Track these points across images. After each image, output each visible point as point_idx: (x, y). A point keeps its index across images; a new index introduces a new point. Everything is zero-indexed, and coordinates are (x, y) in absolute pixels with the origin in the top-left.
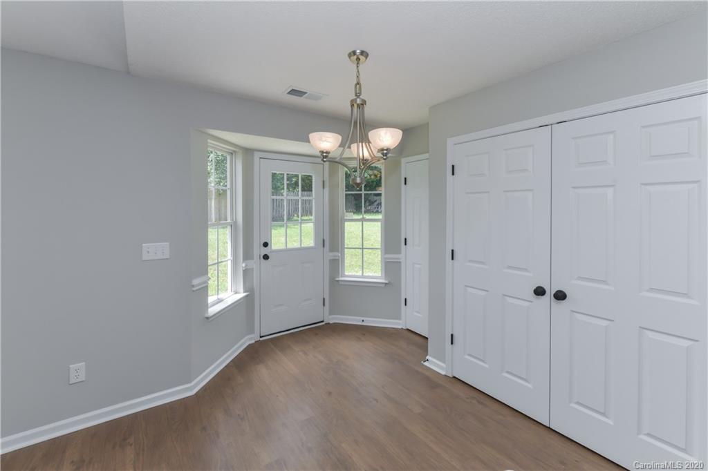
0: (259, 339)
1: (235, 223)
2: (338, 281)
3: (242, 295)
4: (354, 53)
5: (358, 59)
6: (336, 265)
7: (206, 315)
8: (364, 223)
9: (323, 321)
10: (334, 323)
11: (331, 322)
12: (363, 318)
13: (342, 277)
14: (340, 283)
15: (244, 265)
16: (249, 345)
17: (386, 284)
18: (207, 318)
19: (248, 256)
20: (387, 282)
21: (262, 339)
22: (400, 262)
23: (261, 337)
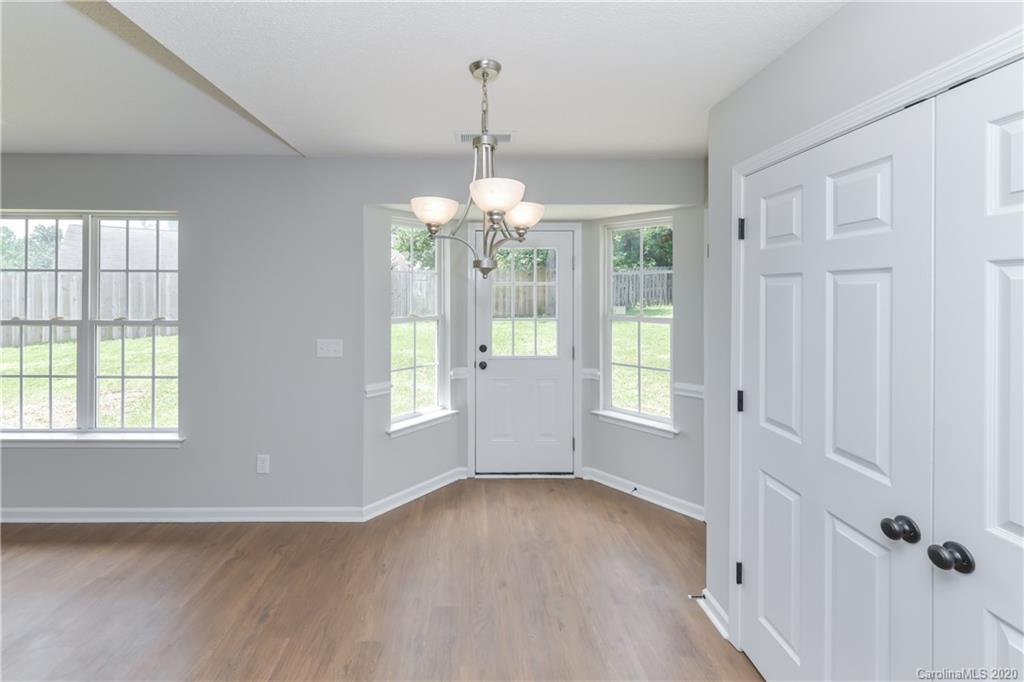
0: (473, 475)
1: (443, 317)
2: (597, 415)
3: (450, 411)
4: (477, 65)
5: (485, 75)
6: (594, 390)
7: (387, 430)
8: (642, 324)
9: (572, 473)
10: (591, 481)
11: (585, 478)
12: (636, 486)
13: (605, 409)
14: (601, 419)
15: (452, 373)
16: (460, 480)
17: (676, 434)
18: (389, 434)
19: (458, 360)
20: (676, 431)
21: (477, 477)
22: (702, 399)
23: (477, 474)
